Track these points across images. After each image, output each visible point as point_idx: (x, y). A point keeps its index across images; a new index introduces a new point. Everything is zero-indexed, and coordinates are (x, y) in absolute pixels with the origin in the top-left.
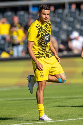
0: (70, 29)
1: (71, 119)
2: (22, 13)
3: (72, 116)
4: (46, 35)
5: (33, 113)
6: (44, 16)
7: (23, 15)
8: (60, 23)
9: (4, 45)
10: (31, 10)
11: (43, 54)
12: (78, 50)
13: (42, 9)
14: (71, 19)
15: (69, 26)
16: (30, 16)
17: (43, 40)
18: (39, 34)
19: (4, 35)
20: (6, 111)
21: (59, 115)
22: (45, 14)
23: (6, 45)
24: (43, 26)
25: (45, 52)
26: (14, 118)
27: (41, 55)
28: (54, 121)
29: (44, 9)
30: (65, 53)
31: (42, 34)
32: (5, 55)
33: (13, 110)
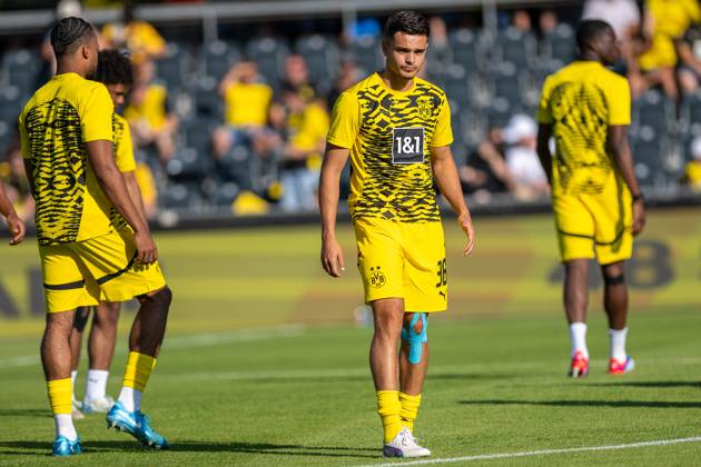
0: (502, 105)
1: (506, 455)
2: (315, 42)
3: (508, 442)
4: (402, 133)
5: (359, 429)
6: (401, 58)
7: (321, 53)
8: (463, 82)
9: (245, 164)
10: (352, 32)
11: (381, 204)
12: (534, 188)
13: (396, 31)
14: (507, 69)
15: (498, 94)
16: (349, 57)
17: (384, 149)
18: (369, 121)
19: (247, 127)
20: (252, 419)
21: (458, 439)
22: (406, 51)
23: (255, 166)
24: (398, 95)
25: (392, 197)
26: (286, 447)
27: (373, 206)
28: (438, 460)
29: (405, 31)
30: (483, 198)
31: (383, 124)
32: (248, 205)
33: (279, 418)
